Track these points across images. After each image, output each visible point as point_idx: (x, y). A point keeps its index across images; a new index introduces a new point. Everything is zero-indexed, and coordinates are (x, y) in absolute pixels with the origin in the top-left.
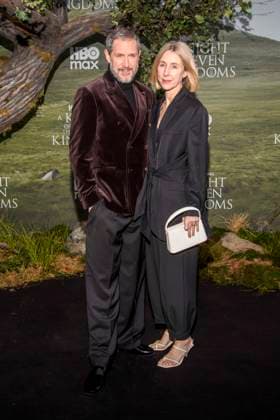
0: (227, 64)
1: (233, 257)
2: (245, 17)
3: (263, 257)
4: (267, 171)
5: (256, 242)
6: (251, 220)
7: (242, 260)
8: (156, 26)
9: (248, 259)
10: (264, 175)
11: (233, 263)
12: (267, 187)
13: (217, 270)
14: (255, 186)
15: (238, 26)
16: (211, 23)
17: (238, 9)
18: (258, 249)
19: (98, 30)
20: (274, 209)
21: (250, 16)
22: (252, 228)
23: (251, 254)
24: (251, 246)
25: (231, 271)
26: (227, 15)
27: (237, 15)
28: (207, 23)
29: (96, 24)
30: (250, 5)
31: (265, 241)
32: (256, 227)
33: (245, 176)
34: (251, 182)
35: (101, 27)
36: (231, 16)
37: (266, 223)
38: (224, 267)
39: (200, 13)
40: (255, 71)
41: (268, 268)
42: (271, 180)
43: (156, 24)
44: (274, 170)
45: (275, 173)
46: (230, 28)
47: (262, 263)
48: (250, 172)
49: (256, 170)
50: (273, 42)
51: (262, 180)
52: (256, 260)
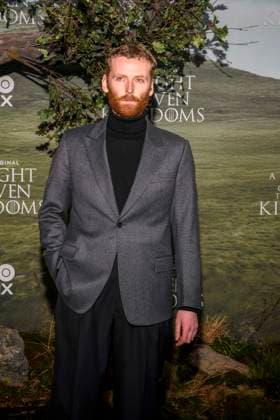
0: (194, 105)
1: (207, 383)
2: (220, 48)
3: (252, 383)
4: (251, 253)
5: (239, 358)
6: (231, 325)
7: (221, 387)
8: (99, 55)
9: (229, 386)
10: (246, 260)
11: (208, 393)
12: (251, 276)
13: (184, 402)
14: (235, 274)
16: (176, 53)
17: (210, 35)
18: (243, 369)
19: (16, 57)
20: (262, 309)
21: (226, 46)
22: (232, 338)
23: (233, 378)
24: (232, 365)
25: (206, 404)
26: (196, 43)
27: (208, 43)
28: (168, 53)
29: (12, 48)
30: (225, 30)
31: (253, 358)
32: (239, 337)
33: (221, 260)
34: (229, 269)
35: (19, 52)
36: (201, 46)
37: (252, 330)
38: (195, 398)
39: (158, 39)
40: (231, 115)
41: (258, 400)
42: (257, 266)
43: (98, 51)
44: (260, 253)
45: (262, 257)
46: (199, 60)
47: (250, 392)
48: (227, 254)
49: (235, 252)
50: (255, 76)
51: (243, 266)
52: (241, 388)
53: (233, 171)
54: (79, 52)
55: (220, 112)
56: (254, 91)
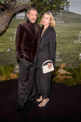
1: (61, 75)
2: (67, 6)
3: (70, 76)
4: (72, 51)
5: (68, 71)
6: (67, 65)
7: (64, 76)
8: (42, 8)
9: (65, 76)
10: (71, 52)
11: (61, 77)
12: (72, 55)
13: (56, 79)
14: (68, 55)
15: (65, 8)
16: (58, 7)
17: (65, 4)
18: (69, 73)
19: (25, 8)
20: (73, 62)
21: (69, 6)
22: (67, 67)
23: (66, 75)
24: (67, 72)
25: (61, 79)
27: (65, 5)
28: (56, 7)
29: (24, 6)
30: (69, 3)
31: (71, 71)
32: (68, 67)
33: (66, 52)
34: (67, 54)
35: (25, 7)
36: (63, 6)
37: (71, 66)
38: (59, 78)
39: (54, 4)
40: (70, 22)
41: (71, 79)
42: (73, 53)
45: (74, 52)
46: (63, 9)
47: (69, 77)
48: (67, 51)
49: (69, 50)
50: (75, 14)
51: (70, 53)
52: (68, 76)
53: (69, 34)
54: (37, 7)
55: (67, 21)
56: (75, 17)
